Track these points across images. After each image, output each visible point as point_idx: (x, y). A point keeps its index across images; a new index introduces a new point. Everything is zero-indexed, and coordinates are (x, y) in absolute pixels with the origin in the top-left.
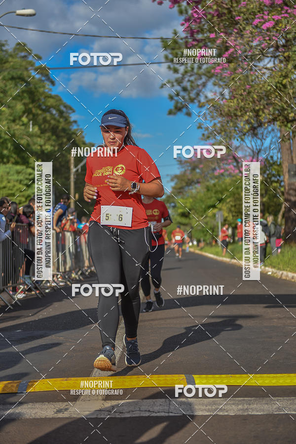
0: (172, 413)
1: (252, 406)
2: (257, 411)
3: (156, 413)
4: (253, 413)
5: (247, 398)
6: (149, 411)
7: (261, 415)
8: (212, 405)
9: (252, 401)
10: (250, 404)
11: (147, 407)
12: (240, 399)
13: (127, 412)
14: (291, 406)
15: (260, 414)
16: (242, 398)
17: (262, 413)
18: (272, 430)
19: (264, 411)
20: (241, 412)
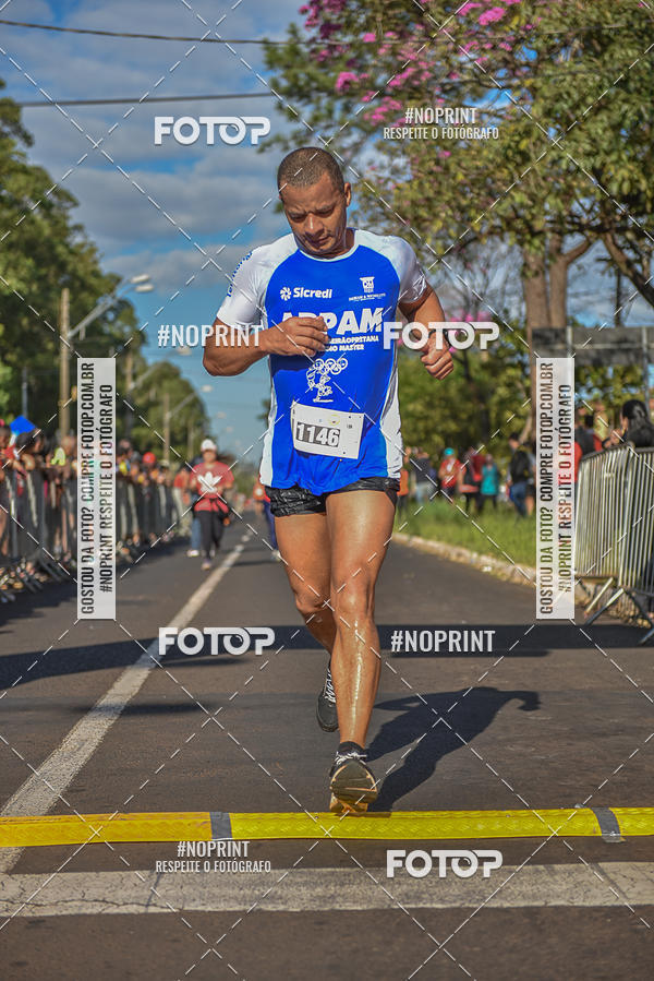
0: (155, 905)
1: (348, 890)
2: (354, 902)
3: (118, 905)
4: (343, 908)
5: (342, 869)
6: (104, 901)
7: (363, 911)
8: (256, 885)
9: (352, 877)
10: (342, 885)
11: (101, 891)
12: (324, 870)
13: (51, 904)
14: (437, 890)
15: (359, 908)
16: (329, 869)
17: (365, 907)
18: (375, 949)
19: (370, 901)
20: (317, 903)
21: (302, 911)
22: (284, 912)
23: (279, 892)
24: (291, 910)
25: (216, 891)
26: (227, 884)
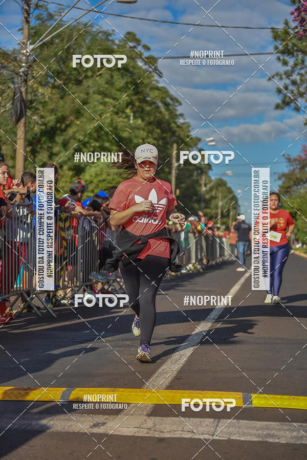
0: (217, 436)
3: (199, 435)
6: (192, 432)
13: (168, 432)
21: (286, 443)
22: (278, 443)
23: (276, 433)
24: (282, 442)
25: (246, 431)
26: (251, 428)
